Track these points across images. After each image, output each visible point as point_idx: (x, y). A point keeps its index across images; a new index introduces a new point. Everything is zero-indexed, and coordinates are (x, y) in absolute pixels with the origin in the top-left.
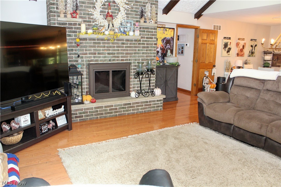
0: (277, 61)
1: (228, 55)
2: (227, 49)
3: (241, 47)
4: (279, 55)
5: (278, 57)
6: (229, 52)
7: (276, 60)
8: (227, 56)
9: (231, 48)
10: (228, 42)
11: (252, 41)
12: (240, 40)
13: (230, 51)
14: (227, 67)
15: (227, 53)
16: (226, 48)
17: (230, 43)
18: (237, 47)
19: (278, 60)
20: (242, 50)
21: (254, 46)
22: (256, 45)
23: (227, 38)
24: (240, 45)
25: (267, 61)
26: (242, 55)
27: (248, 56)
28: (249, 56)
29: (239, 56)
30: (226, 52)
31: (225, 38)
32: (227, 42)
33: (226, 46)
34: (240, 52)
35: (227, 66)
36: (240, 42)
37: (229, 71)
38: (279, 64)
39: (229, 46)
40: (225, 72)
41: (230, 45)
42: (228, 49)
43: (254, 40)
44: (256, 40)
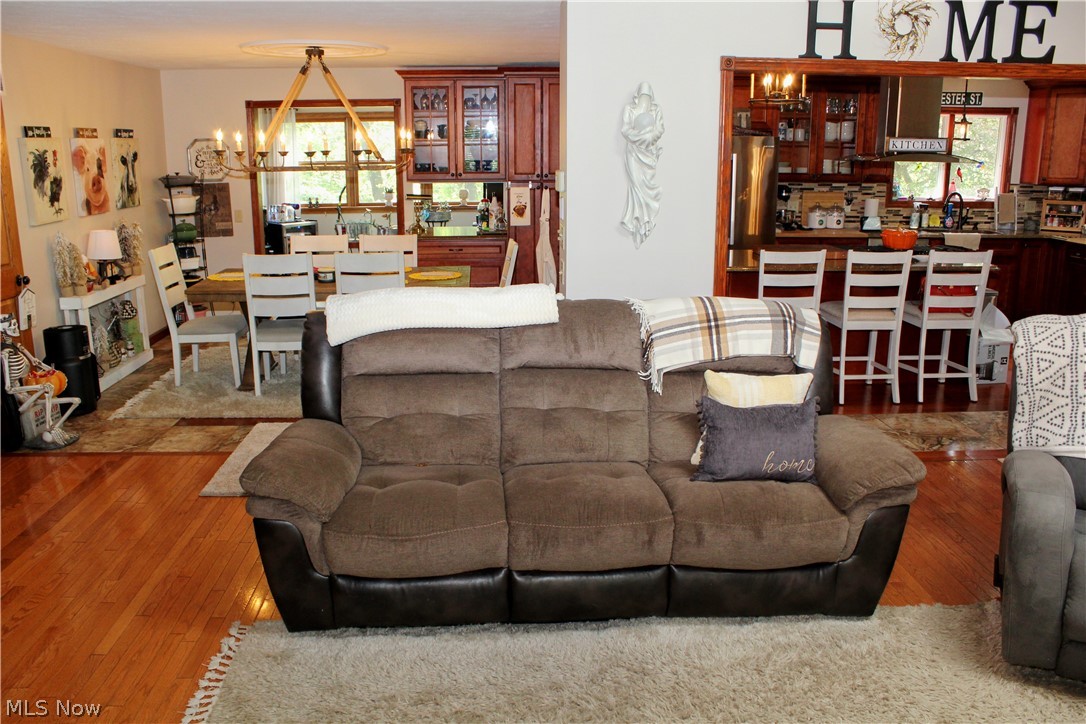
0: (213, 212)
1: (57, 212)
2: (47, 183)
3: (94, 170)
4: (220, 190)
5: (215, 197)
6: (58, 200)
7: (211, 210)
8: (55, 218)
9: (61, 180)
10: (46, 151)
11: (120, 137)
12: (83, 136)
13: (59, 194)
14: (65, 272)
15: (52, 205)
16: (43, 181)
17: (55, 153)
18: (81, 173)
19: (216, 209)
20: (99, 182)
21: (130, 159)
22: (135, 156)
23: (37, 132)
24: (88, 162)
25: (182, 218)
26: (102, 207)
27: (119, 205)
28: (124, 206)
29: (92, 211)
30: (47, 199)
31: (30, 133)
32: (42, 150)
33: (40, 171)
34: (92, 195)
35: (68, 270)
36: (87, 148)
37: (79, 288)
38: (224, 224)
39: (52, 170)
40: (62, 300)
41: (55, 165)
42: (52, 183)
43: (126, 131)
44: (132, 131)
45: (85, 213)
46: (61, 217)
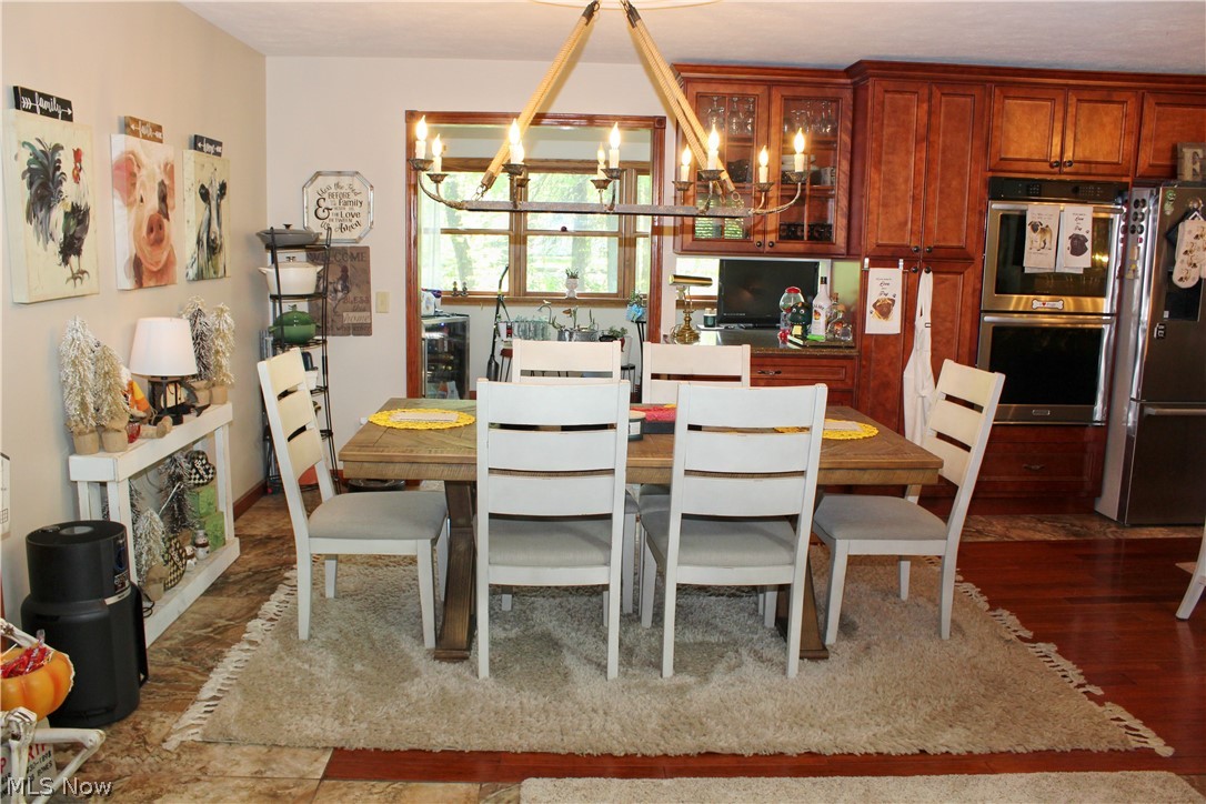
0: (340, 295)
2: (58, 214)
3: (153, 203)
4: (353, 257)
5: (345, 270)
6: (78, 252)
7: (336, 291)
8: (69, 289)
9: (86, 213)
10: (58, 148)
11: (201, 150)
12: (135, 133)
13: (81, 240)
14: (83, 404)
15: (66, 261)
16: (50, 209)
17: (77, 155)
19: (346, 289)
20: (161, 227)
21: (214, 192)
22: (223, 187)
23: (45, 105)
24: (143, 185)
25: (292, 303)
26: (162, 275)
27: (192, 272)
28: (200, 276)
29: (145, 280)
30: (54, 247)
31: (27, 103)
32: (50, 142)
33: (44, 186)
34: (147, 249)
35: (90, 399)
36: (143, 158)
37: (111, 438)
38: (357, 314)
40: (74, 459)
41: (77, 179)
42: (66, 214)
43: (211, 142)
44: (220, 144)
45: (127, 282)
46: (81, 287)
